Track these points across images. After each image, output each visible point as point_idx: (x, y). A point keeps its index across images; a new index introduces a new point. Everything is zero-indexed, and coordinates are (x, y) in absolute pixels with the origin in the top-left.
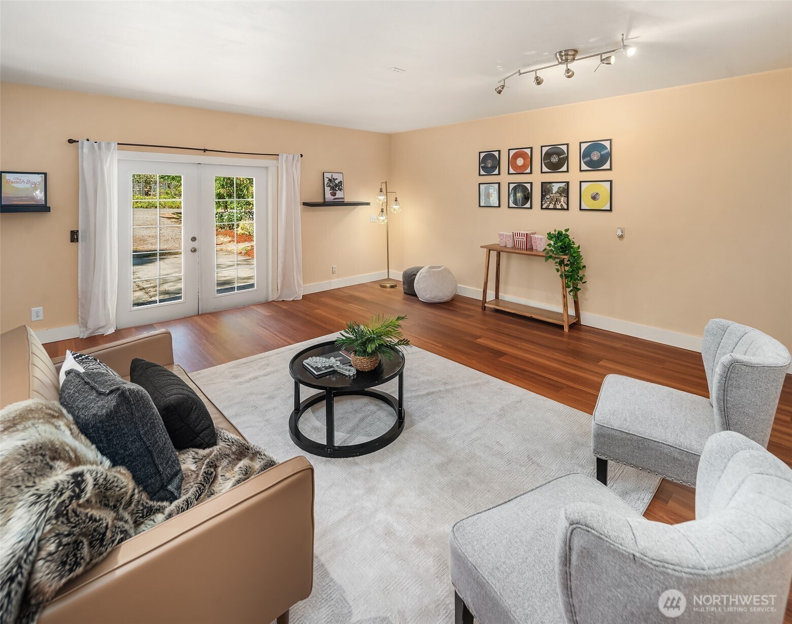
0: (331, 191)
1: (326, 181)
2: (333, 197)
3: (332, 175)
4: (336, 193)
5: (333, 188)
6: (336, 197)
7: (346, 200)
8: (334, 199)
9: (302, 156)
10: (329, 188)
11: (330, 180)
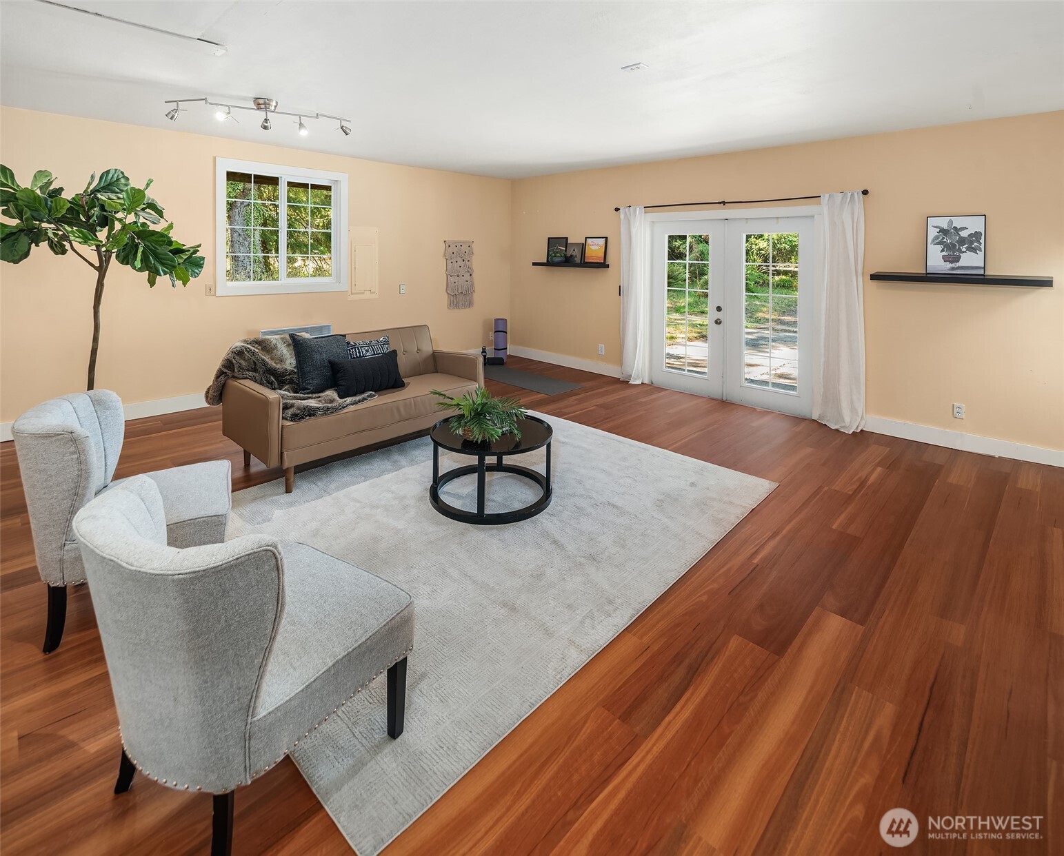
0: (944, 253)
1: (933, 233)
2: (949, 265)
3: (951, 222)
4: (960, 257)
5: (949, 247)
6: (961, 263)
7: (991, 272)
8: (953, 269)
9: (865, 192)
10: (940, 247)
11: (944, 232)
